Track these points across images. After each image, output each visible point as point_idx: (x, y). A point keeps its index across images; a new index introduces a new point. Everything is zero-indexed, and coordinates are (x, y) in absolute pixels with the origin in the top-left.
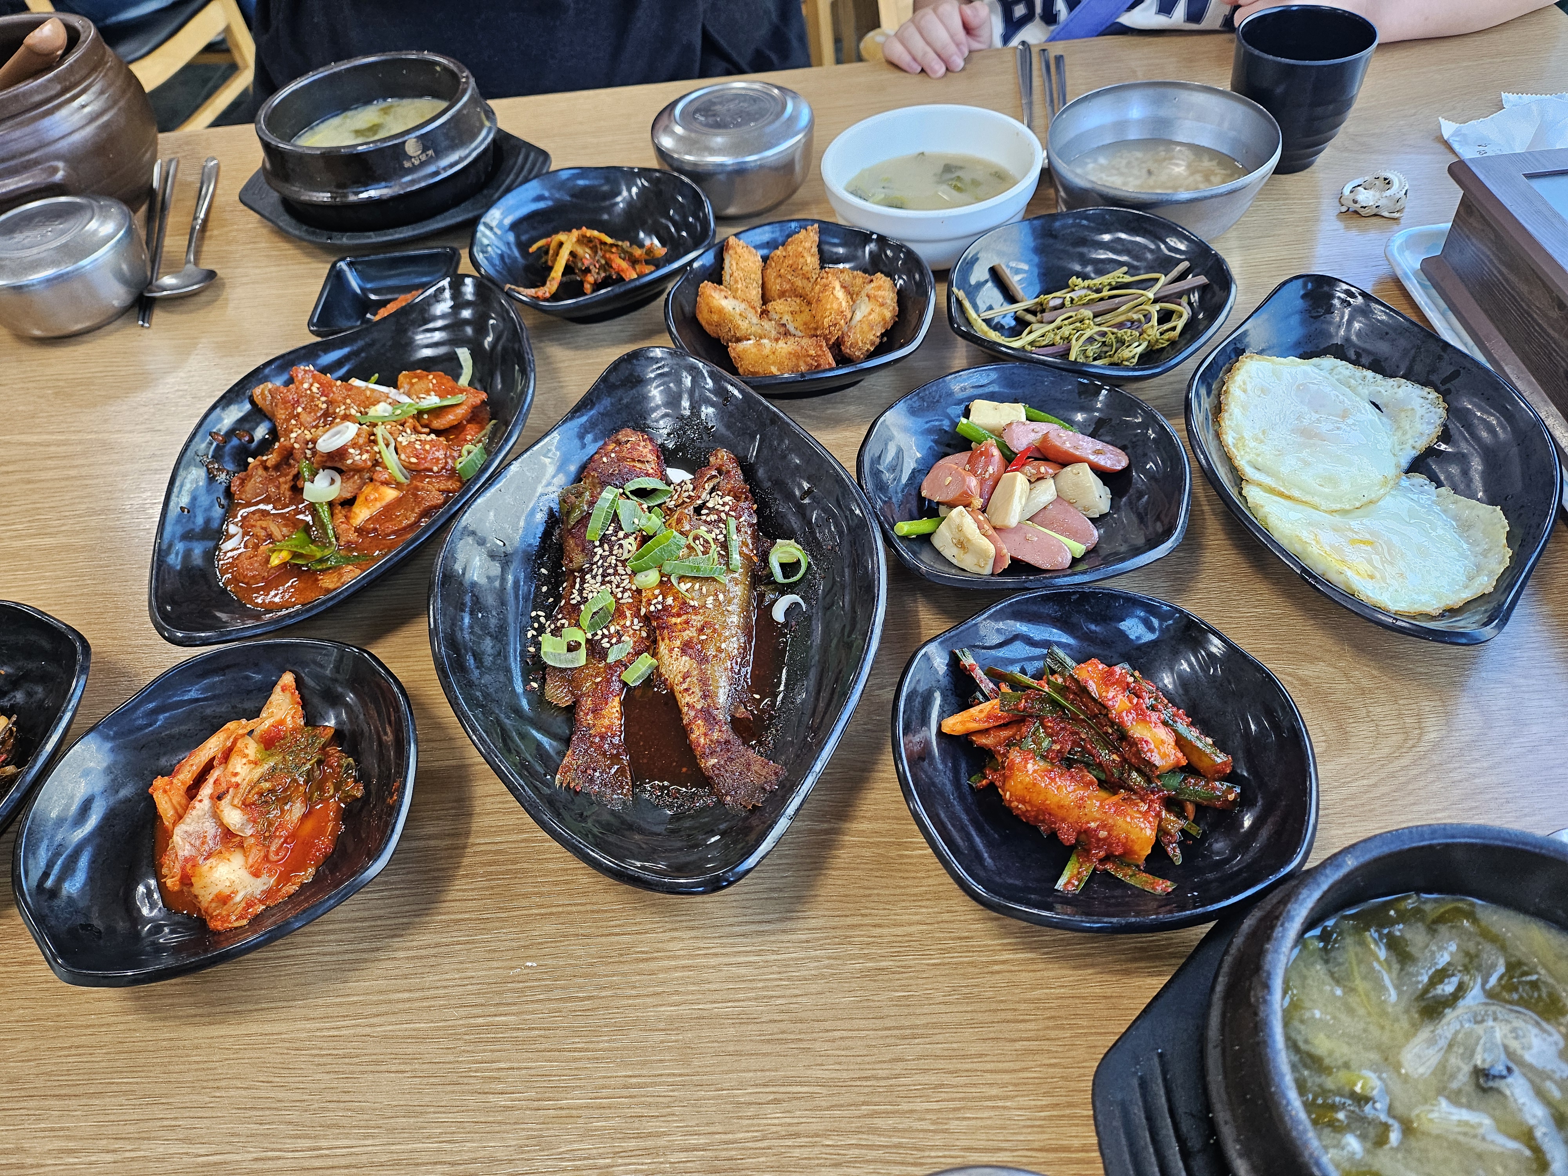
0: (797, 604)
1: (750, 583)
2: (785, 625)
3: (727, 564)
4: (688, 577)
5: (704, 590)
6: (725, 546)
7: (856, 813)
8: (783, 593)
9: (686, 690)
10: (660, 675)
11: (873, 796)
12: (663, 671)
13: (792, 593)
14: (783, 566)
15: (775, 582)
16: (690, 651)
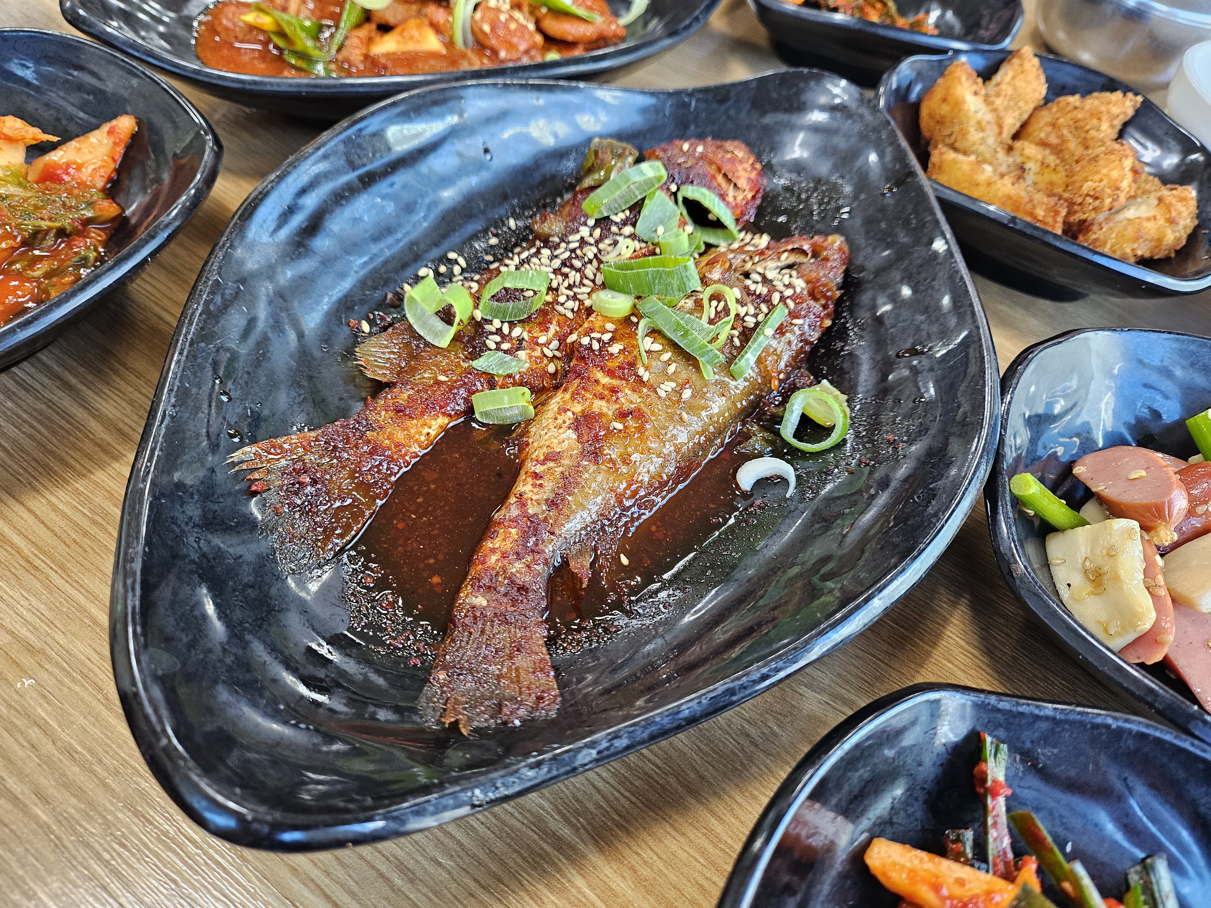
0: (784, 481)
1: (744, 409)
2: (745, 496)
3: (731, 360)
4: (664, 337)
5: (672, 368)
6: (747, 335)
7: (627, 852)
8: (776, 454)
9: (536, 476)
10: (525, 433)
11: (673, 846)
12: (533, 430)
13: (788, 461)
14: (805, 421)
15: (777, 433)
16: (584, 430)
